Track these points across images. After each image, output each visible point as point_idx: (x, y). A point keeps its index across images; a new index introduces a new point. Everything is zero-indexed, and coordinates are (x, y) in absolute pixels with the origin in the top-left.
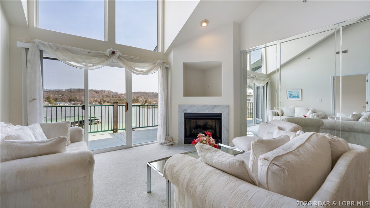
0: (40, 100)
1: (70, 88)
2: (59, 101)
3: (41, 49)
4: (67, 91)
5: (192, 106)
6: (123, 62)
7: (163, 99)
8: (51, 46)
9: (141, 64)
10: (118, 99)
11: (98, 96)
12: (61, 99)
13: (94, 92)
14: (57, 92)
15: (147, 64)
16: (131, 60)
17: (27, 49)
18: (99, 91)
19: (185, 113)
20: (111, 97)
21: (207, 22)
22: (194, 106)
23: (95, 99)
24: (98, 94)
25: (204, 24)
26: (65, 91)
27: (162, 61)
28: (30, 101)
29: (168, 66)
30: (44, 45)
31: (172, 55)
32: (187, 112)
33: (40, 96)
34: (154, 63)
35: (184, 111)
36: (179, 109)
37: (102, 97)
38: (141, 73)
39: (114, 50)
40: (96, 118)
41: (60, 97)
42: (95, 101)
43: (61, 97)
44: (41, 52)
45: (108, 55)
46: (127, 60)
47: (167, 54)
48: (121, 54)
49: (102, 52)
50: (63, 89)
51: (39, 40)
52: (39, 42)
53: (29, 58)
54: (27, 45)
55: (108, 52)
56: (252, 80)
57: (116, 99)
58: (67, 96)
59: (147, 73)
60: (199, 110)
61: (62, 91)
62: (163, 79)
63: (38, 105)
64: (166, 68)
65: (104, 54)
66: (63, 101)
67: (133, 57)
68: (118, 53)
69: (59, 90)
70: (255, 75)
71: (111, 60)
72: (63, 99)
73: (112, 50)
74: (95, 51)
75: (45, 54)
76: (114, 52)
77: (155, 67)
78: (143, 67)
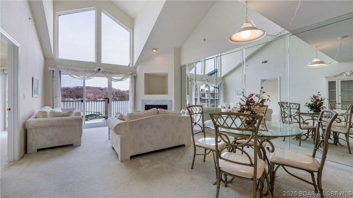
0: (59, 97)
1: (77, 86)
2: (68, 98)
3: (60, 70)
4: (75, 88)
6: (105, 75)
7: (132, 96)
8: (65, 69)
9: (117, 75)
10: (120, 95)
11: (102, 93)
12: (69, 95)
13: (99, 89)
14: (66, 89)
15: (121, 75)
16: (111, 73)
17: (53, 71)
18: (103, 88)
19: (145, 105)
20: (115, 94)
21: (156, 49)
22: (151, 101)
23: (100, 96)
24: (102, 91)
25: (154, 51)
26: (73, 88)
27: (131, 73)
28: (55, 98)
30: (61, 68)
31: (138, 68)
32: (147, 104)
33: (59, 95)
34: (126, 74)
35: (145, 103)
36: (142, 102)
37: (106, 94)
38: (117, 80)
39: (100, 68)
40: (100, 113)
41: (68, 94)
42: (100, 98)
43: (70, 94)
44: (60, 71)
45: (96, 71)
46: (108, 73)
47: (135, 68)
48: (104, 70)
49: (93, 70)
50: (71, 87)
51: (60, 66)
52: (59, 67)
53: (54, 75)
54: (53, 69)
55: (96, 69)
56: (204, 82)
57: (119, 95)
58: (74, 93)
59: (121, 80)
60: (154, 103)
61: (70, 89)
62: (132, 84)
63: (59, 100)
64: (134, 76)
65: (94, 70)
66: (71, 98)
67: (112, 71)
68: (102, 69)
69: (68, 88)
70: (207, 78)
71: (98, 74)
72: (71, 96)
73: (99, 68)
74: (89, 69)
75: (61, 73)
76: (99, 69)
77: (126, 76)
78: (118, 77)
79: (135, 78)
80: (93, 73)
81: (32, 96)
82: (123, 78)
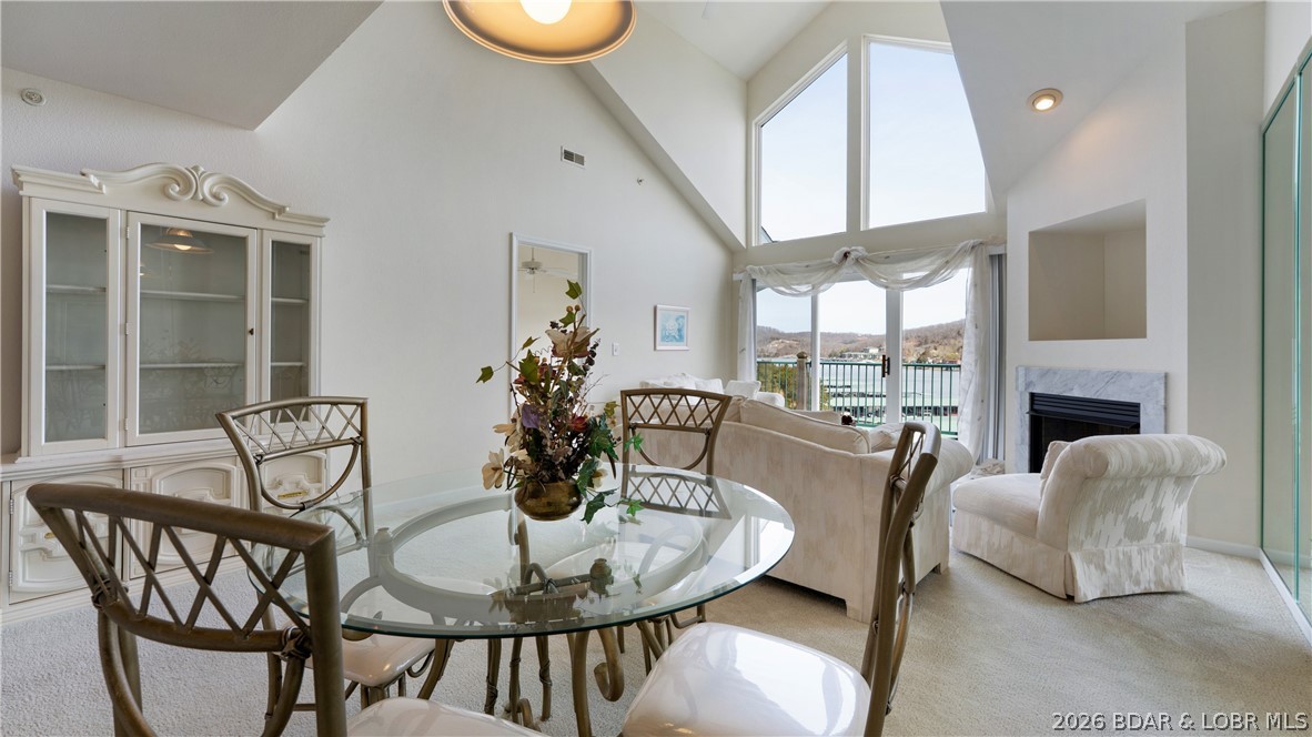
3: (754, 277)
5: (1049, 371)
6: (865, 270)
9: (910, 265)
15: (926, 261)
16: (887, 259)
19: (1032, 394)
22: (1055, 373)
25: (1045, 104)
27: (971, 243)
29: (997, 251)
30: (757, 271)
32: (1035, 390)
35: (1028, 385)
36: (1016, 380)
38: (907, 284)
39: (850, 250)
44: (754, 281)
45: (838, 262)
46: (876, 262)
48: (860, 253)
49: (826, 260)
51: (753, 266)
52: (753, 269)
60: (1066, 385)
62: (976, 291)
64: (990, 256)
65: (832, 259)
67: (890, 252)
68: (855, 253)
71: (844, 271)
73: (846, 249)
74: (818, 261)
75: (758, 284)
76: (846, 255)
77: (950, 262)
78: (912, 271)
79: (999, 260)
80: (831, 271)
81: (655, 349)
82: (934, 273)
